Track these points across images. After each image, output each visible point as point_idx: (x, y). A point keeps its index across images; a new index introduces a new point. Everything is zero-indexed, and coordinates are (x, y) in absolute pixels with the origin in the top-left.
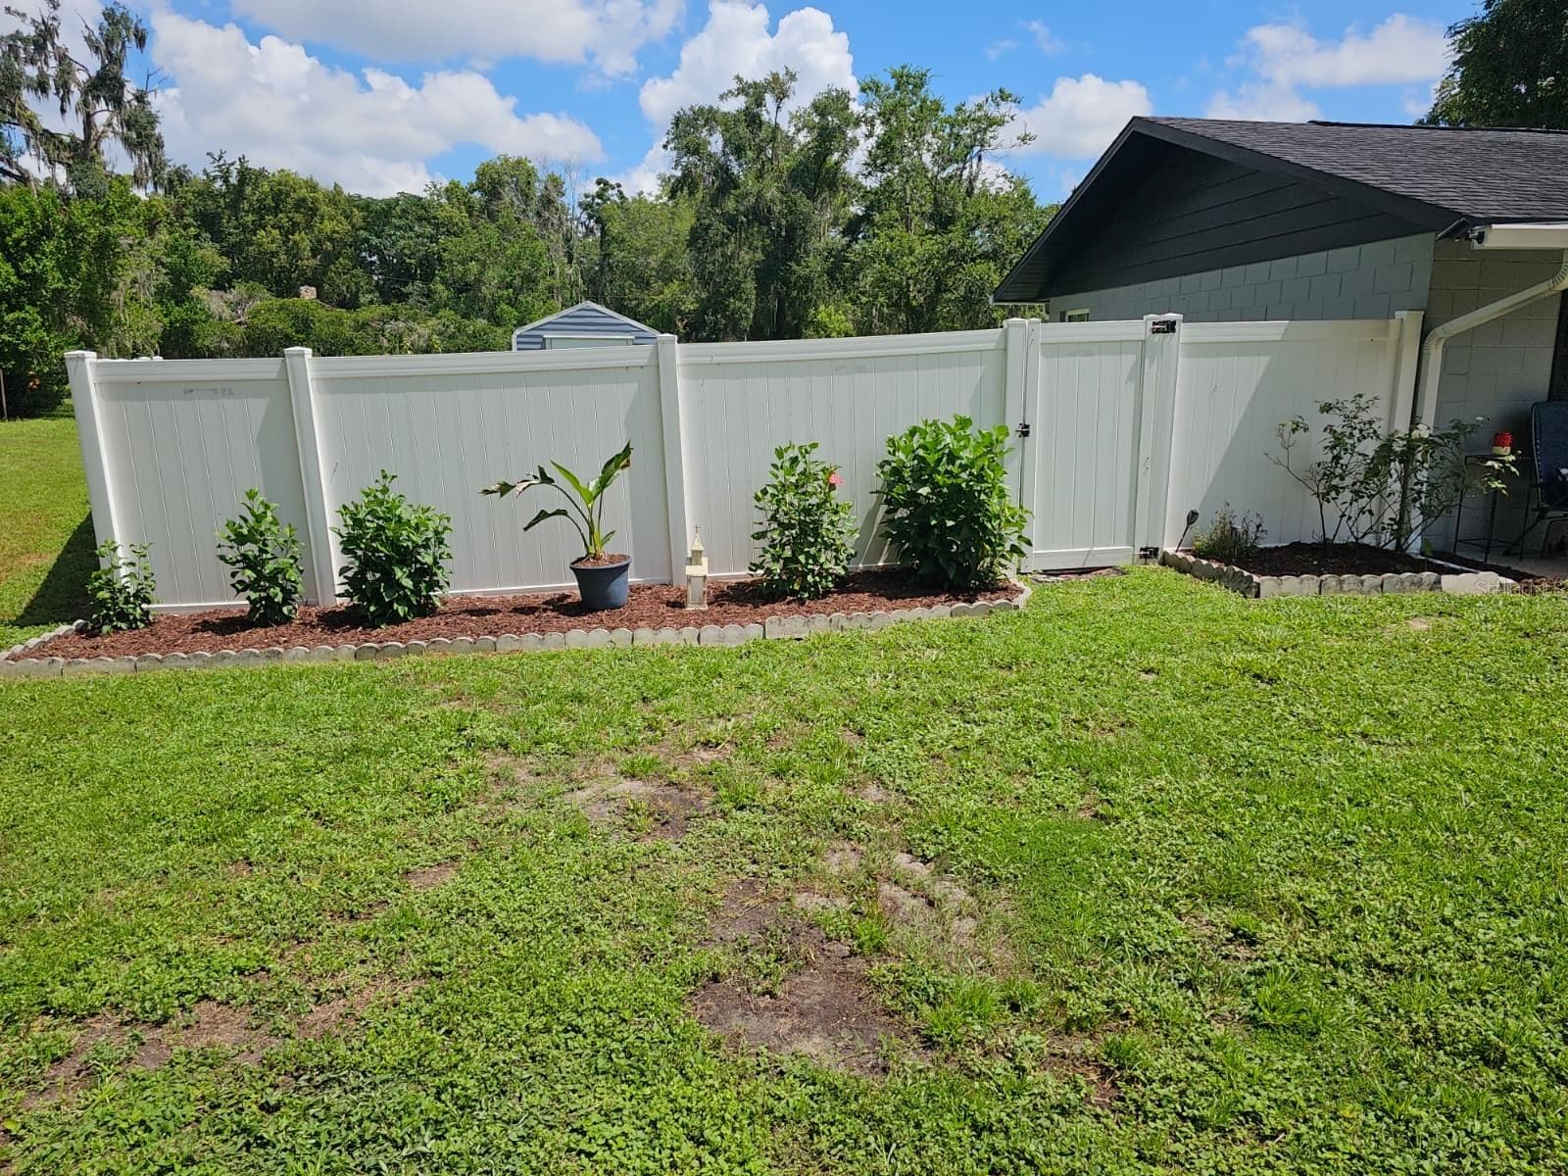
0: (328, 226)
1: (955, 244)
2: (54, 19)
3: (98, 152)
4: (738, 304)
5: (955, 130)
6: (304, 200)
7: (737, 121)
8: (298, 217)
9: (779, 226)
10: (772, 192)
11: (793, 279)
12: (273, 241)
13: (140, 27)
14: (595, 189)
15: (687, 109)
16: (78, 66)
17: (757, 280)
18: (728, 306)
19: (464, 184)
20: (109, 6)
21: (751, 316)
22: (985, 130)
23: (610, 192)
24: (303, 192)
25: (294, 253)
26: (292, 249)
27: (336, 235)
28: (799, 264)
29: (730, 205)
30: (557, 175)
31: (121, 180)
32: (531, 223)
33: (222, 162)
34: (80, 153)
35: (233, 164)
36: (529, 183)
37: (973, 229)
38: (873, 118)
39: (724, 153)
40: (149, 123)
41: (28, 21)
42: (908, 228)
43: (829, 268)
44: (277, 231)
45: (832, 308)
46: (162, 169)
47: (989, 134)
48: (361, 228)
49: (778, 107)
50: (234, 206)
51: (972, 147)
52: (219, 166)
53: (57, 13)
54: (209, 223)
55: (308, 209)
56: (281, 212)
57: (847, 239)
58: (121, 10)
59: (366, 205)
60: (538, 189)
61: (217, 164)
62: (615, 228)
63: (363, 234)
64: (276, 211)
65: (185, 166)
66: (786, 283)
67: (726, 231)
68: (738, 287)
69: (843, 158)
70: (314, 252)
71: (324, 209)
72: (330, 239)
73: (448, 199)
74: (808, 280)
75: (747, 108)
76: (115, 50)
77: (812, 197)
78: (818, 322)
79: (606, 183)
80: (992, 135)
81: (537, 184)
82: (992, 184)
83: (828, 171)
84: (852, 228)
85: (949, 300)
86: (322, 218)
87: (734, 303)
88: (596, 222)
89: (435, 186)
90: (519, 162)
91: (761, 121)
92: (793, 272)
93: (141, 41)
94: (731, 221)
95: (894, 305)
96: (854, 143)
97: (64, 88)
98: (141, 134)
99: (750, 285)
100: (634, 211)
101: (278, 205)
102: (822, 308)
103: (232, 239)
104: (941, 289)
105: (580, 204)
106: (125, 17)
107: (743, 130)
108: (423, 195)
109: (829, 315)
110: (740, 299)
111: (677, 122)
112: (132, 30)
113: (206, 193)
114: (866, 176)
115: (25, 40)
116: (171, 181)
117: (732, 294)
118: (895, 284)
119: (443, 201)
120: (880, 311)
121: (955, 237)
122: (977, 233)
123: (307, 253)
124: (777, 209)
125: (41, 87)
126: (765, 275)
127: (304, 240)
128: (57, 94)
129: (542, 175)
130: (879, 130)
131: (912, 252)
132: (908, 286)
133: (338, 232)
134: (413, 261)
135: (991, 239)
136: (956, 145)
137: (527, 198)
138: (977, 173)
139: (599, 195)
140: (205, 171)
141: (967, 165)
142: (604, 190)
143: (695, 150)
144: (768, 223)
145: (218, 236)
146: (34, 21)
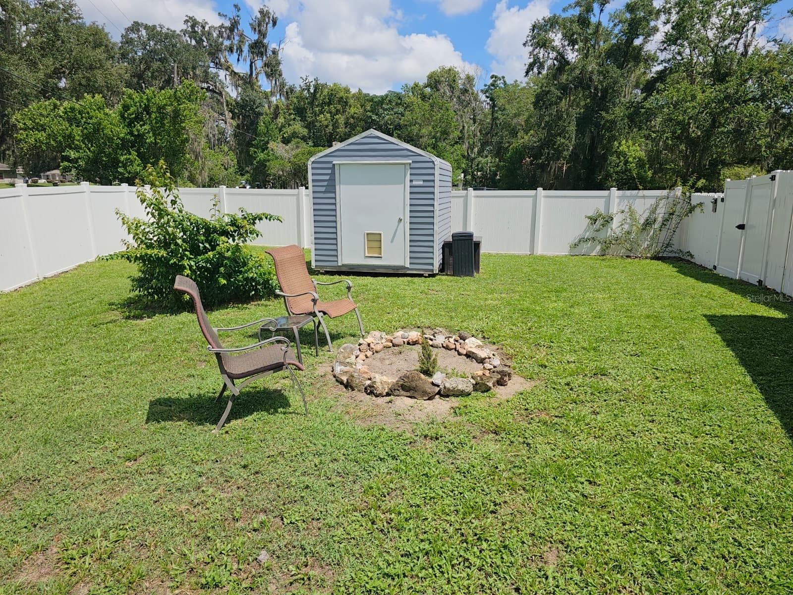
0: (352, 110)
1: (731, 91)
2: (238, 16)
3: (257, 81)
4: (563, 140)
5: (736, 10)
6: (342, 98)
7: (572, 22)
8: (339, 107)
9: (596, 89)
10: (592, 66)
11: (602, 123)
12: (326, 120)
13: (275, 16)
14: (491, 81)
15: (540, 19)
16: (248, 39)
17: (577, 125)
18: (556, 142)
19: (421, 84)
20: (262, 7)
21: (571, 148)
22: (760, 9)
23: (498, 82)
24: (342, 94)
25: (335, 125)
26: (336, 123)
27: (355, 115)
28: (607, 112)
29: (564, 78)
30: (471, 74)
31: (265, 93)
32: (454, 104)
33: (307, 81)
34: (248, 82)
35: (312, 82)
36: (454, 81)
37: (746, 81)
38: (670, 8)
39: (564, 46)
40: (276, 64)
41: (228, 18)
42: (692, 82)
43: (629, 114)
44: (329, 115)
45: (630, 142)
46: (284, 87)
47: (763, 11)
48: (369, 111)
49: (602, 10)
50: (311, 103)
51: (748, 22)
52: (306, 84)
53: (240, 13)
54: (300, 112)
55: (344, 102)
56: (332, 104)
57: (644, 94)
58: (267, 8)
59: (371, 99)
60: (460, 84)
61: (305, 82)
62: (500, 102)
63: (369, 114)
64: (329, 104)
65: (294, 85)
66: (597, 125)
67: (559, 94)
68: (564, 131)
69: (646, 41)
70: (346, 124)
71: (352, 101)
72: (353, 117)
73: (413, 93)
74: (613, 122)
75: (580, 14)
76: (263, 28)
77: (620, 67)
78: (620, 152)
79: (496, 77)
80: (765, 12)
81: (460, 82)
82: (763, 48)
83: (634, 48)
84: (649, 88)
85: (723, 132)
86: (350, 106)
87: (560, 140)
88: (490, 100)
89: (407, 87)
90: (450, 70)
91: (589, 22)
92: (603, 118)
93: (275, 23)
94: (564, 89)
95: (676, 138)
96: (656, 30)
97: (240, 50)
98: (273, 70)
99: (572, 128)
100: (511, 91)
101: (330, 101)
102: (624, 142)
103: (309, 120)
104: (715, 124)
105: (482, 91)
106: (268, 13)
107: (576, 27)
108: (400, 91)
109: (628, 147)
110: (564, 137)
111: (534, 27)
112: (271, 18)
113: (300, 98)
114: (662, 51)
115: (226, 28)
116: (287, 93)
117: (560, 135)
118: (679, 123)
119: (411, 94)
120: (665, 142)
121: (731, 85)
122: (750, 82)
123: (342, 126)
124: (595, 77)
125: (231, 50)
126: (583, 123)
127: (341, 118)
128: (237, 52)
129: (463, 76)
130: (674, 17)
131: (694, 97)
132: (689, 124)
133: (357, 114)
134: (391, 127)
135: (761, 85)
136: (735, 21)
137: (452, 88)
138: (751, 41)
139: (492, 85)
140: (300, 86)
141: (743, 35)
142: (495, 81)
143: (544, 44)
144: (589, 87)
145: (303, 119)
146: (230, 19)
